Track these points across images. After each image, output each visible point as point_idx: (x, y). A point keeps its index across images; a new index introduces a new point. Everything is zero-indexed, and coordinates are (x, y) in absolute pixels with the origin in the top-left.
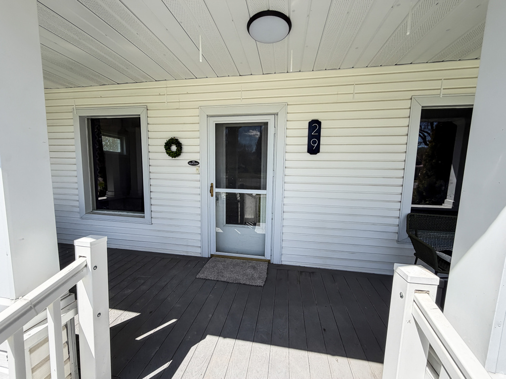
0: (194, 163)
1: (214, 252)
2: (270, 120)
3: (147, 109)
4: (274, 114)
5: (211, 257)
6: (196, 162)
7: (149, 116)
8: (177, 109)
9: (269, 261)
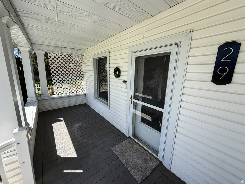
0: (125, 82)
1: (131, 136)
2: (173, 50)
3: (109, 52)
4: (177, 44)
5: (129, 138)
6: (126, 81)
7: (110, 56)
8: (120, 50)
9: (161, 162)
